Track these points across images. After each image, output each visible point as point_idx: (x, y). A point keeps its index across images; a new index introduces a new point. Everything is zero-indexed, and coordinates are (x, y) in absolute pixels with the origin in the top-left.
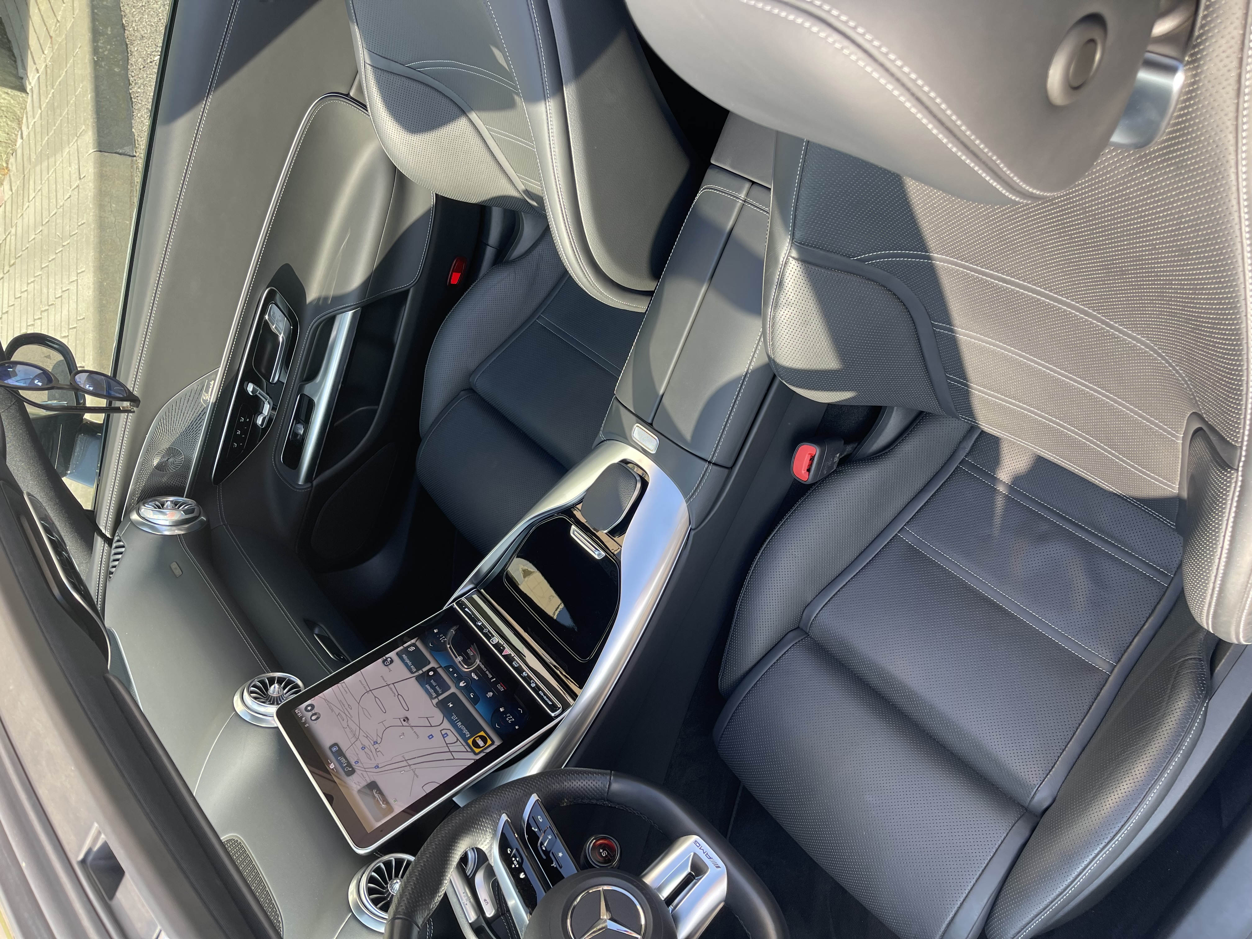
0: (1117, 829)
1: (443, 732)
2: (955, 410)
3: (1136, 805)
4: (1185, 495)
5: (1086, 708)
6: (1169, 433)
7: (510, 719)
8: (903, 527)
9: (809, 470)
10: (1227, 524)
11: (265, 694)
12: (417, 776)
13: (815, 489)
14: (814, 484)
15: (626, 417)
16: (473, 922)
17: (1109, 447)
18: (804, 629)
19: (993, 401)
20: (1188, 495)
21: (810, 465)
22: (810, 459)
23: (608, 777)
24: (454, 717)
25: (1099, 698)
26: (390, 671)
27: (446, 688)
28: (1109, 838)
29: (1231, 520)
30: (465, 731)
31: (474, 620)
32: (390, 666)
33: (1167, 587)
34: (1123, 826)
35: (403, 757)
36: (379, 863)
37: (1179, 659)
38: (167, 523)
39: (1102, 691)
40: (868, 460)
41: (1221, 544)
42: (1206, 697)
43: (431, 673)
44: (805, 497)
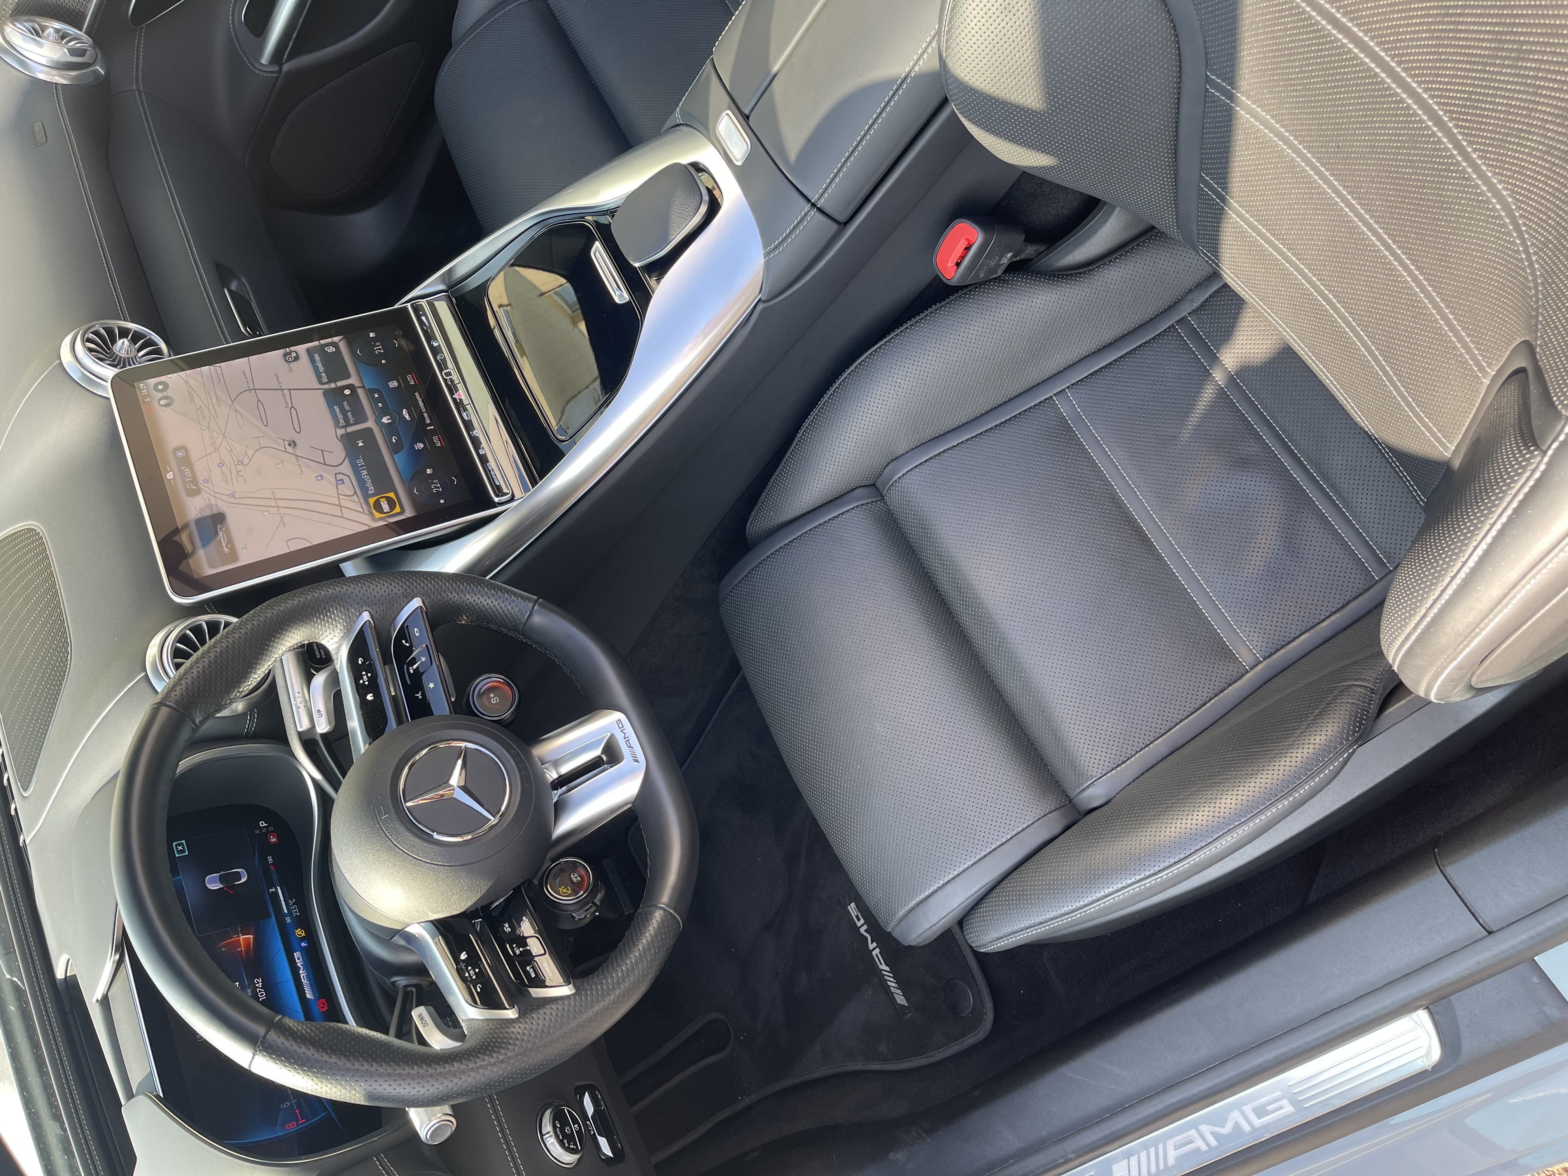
0: (1167, 864)
1: (339, 477)
2: (1195, 235)
3: (1203, 844)
4: (1457, 464)
5: (1199, 702)
6: (1477, 363)
7: (436, 487)
8: (1064, 390)
9: (958, 265)
10: (1489, 531)
11: (109, 349)
12: (284, 525)
13: (960, 297)
14: (961, 288)
15: (717, 95)
16: (302, 732)
17: (1384, 360)
18: (881, 489)
19: (1253, 237)
20: (1460, 465)
21: (962, 257)
22: (966, 249)
23: (531, 605)
24: (360, 462)
25: (1221, 695)
26: (291, 370)
27: (360, 417)
28: (1152, 871)
29: (1498, 526)
30: (369, 484)
31: (430, 337)
32: (292, 364)
33: (1377, 581)
34: (1175, 863)
35: (273, 493)
36: (202, 620)
37: (1345, 680)
38: (44, 61)
39: (1230, 688)
40: (1054, 276)
41: (1466, 557)
42: (1356, 742)
43: (347, 392)
44: (943, 303)
